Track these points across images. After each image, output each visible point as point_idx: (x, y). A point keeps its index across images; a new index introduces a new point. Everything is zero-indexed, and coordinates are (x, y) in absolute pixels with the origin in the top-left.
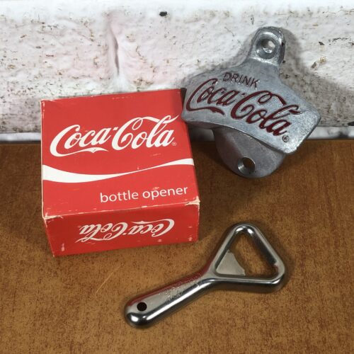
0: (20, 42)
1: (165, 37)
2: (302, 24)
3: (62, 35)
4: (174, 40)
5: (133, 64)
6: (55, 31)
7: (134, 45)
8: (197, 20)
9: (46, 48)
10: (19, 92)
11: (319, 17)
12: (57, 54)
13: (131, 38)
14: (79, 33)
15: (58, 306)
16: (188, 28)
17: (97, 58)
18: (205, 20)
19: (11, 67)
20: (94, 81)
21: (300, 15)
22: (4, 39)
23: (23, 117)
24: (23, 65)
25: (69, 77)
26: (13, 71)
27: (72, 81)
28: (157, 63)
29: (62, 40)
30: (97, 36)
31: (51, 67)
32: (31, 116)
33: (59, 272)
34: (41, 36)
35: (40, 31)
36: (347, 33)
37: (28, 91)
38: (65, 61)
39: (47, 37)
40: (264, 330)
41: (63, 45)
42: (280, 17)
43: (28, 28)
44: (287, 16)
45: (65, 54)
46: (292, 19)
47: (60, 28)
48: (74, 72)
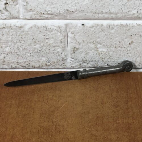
0: (39, 33)
1: (83, 32)
2: (125, 29)
3: (52, 31)
4: (86, 34)
5: (73, 42)
6: (50, 30)
7: (73, 35)
8: (93, 27)
9: (46, 36)
10: (36, 51)
11: (130, 27)
12: (50, 38)
13: (73, 32)
14: (57, 31)
15: (48, 112)
16: (90, 29)
17: (62, 39)
18: (95, 27)
19: (35, 42)
20: (60, 48)
21: (124, 26)
22: (34, 32)
23: (36, 61)
24: (39, 42)
25: (52, 46)
26: (35, 44)
27: (53, 48)
28: (80, 42)
29: (52, 33)
30: (62, 32)
31: (47, 43)
32: (38, 61)
33: (48, 104)
34: (45, 31)
35: (45, 29)
36: (139, 32)
37: (39, 51)
38: (52, 41)
39: (47, 32)
40: (114, 119)
41: (52, 35)
42: (118, 26)
43: (42, 29)
44: (120, 26)
45: (52, 38)
46: (121, 27)
47: (52, 29)
48: (54, 45)
